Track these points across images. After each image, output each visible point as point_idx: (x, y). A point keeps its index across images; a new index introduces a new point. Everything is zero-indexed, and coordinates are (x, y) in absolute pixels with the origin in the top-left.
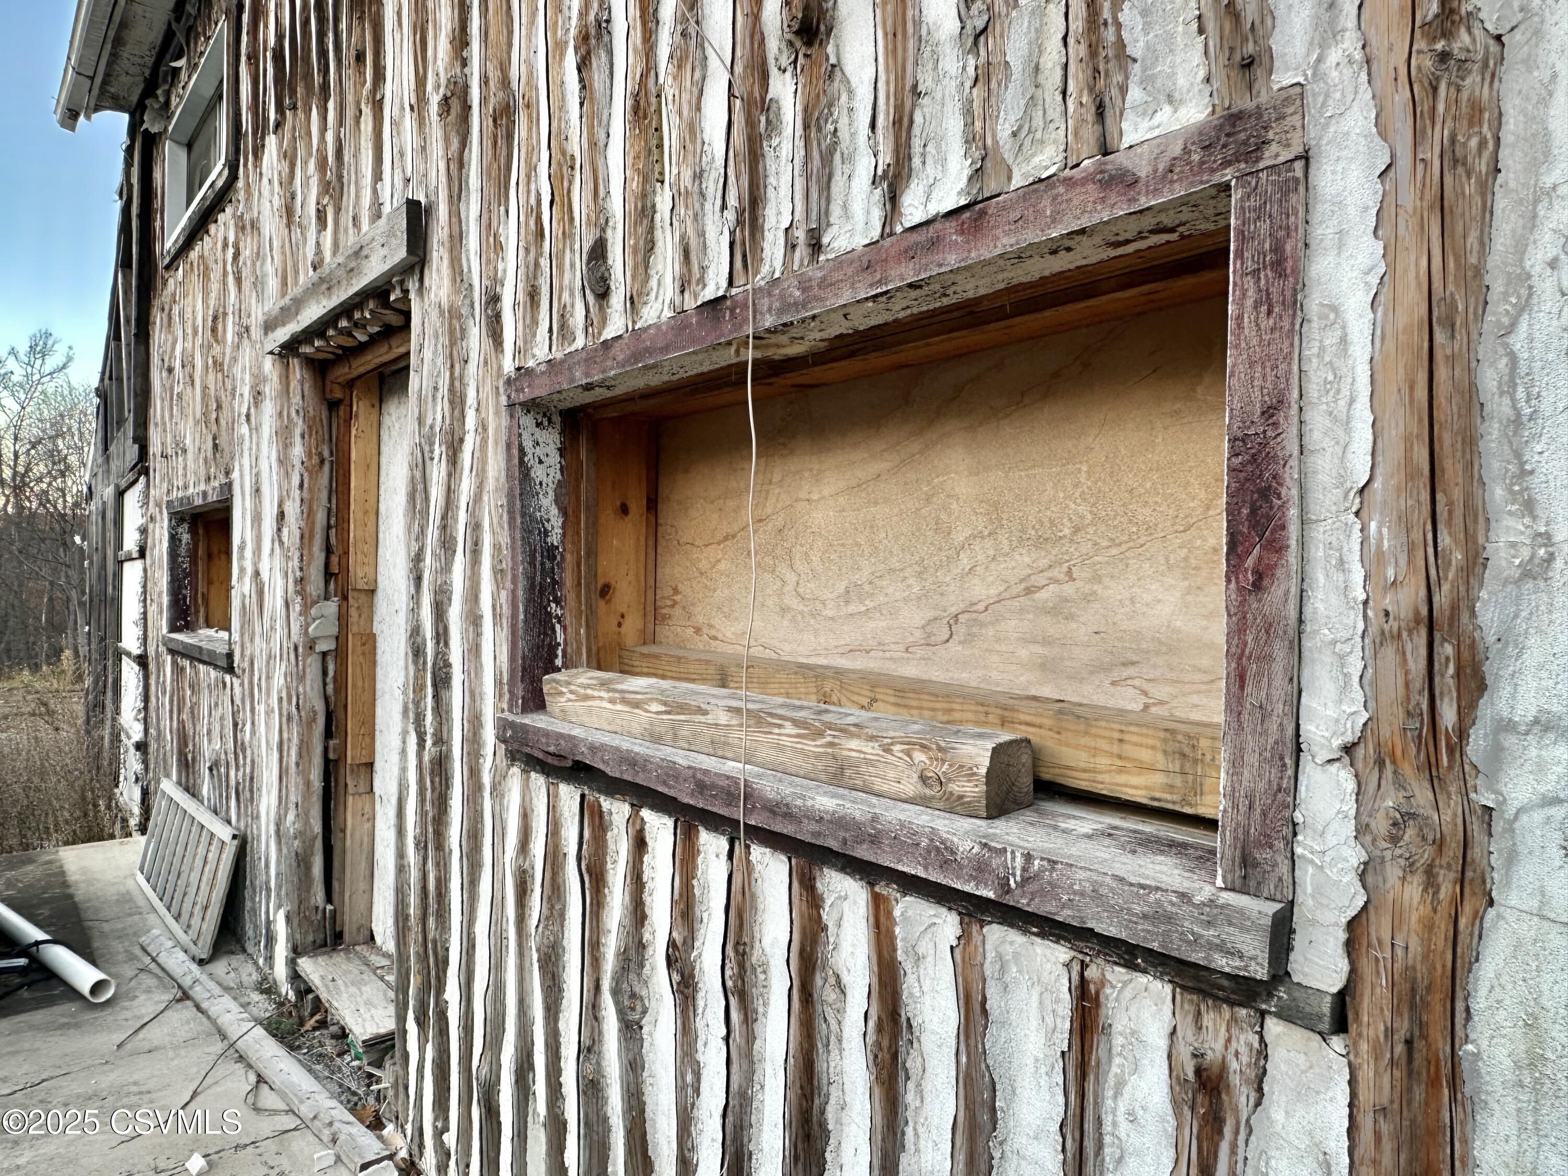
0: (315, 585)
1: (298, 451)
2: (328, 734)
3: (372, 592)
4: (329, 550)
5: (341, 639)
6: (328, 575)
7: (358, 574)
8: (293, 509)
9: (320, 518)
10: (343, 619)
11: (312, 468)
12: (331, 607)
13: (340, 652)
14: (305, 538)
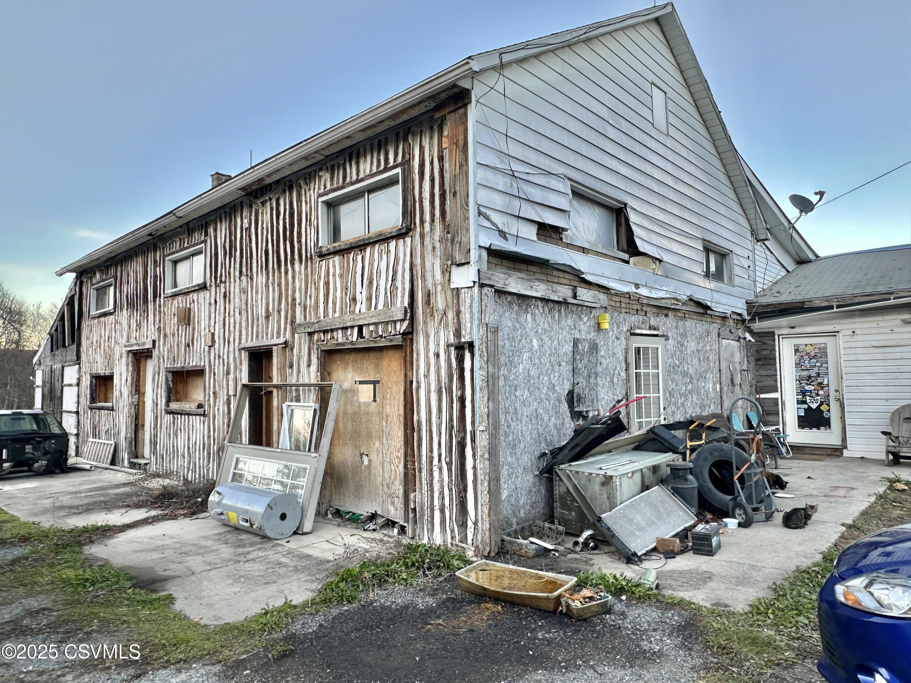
0: (134, 393)
1: (130, 368)
2: (136, 420)
3: (144, 393)
4: (136, 386)
5: (138, 402)
6: (136, 390)
7: (142, 390)
8: (129, 379)
9: (135, 380)
10: (139, 398)
11: (133, 371)
12: (137, 396)
13: (138, 405)
14: (132, 384)
